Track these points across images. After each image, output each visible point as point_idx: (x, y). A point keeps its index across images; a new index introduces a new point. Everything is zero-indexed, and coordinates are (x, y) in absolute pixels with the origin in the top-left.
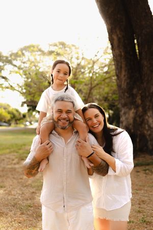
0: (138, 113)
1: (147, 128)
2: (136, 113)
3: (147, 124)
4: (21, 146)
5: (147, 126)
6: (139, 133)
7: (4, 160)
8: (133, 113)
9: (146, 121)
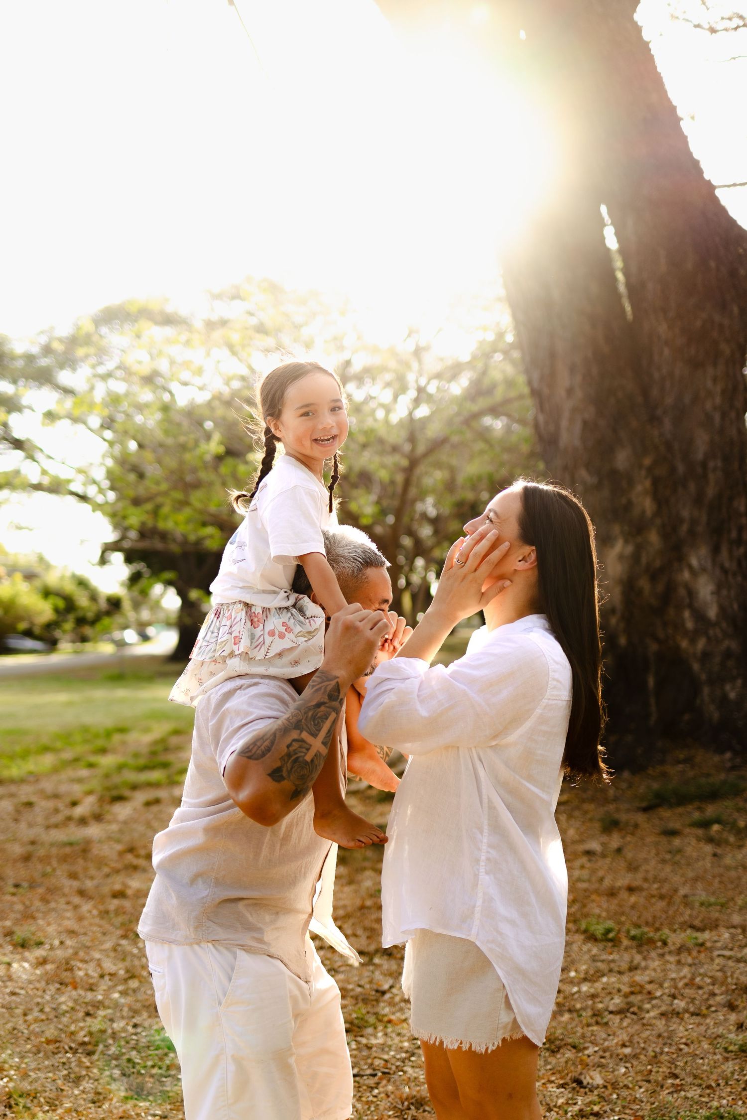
0: (644, 560)
1: (690, 625)
2: (636, 557)
3: (691, 606)
4: (108, 734)
5: (687, 614)
6: (653, 647)
7: (29, 804)
8: (621, 557)
9: (682, 592)
